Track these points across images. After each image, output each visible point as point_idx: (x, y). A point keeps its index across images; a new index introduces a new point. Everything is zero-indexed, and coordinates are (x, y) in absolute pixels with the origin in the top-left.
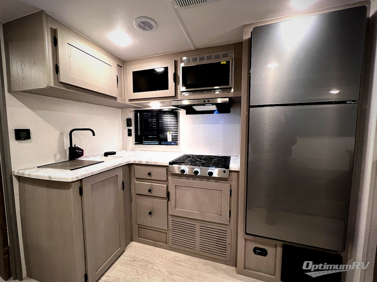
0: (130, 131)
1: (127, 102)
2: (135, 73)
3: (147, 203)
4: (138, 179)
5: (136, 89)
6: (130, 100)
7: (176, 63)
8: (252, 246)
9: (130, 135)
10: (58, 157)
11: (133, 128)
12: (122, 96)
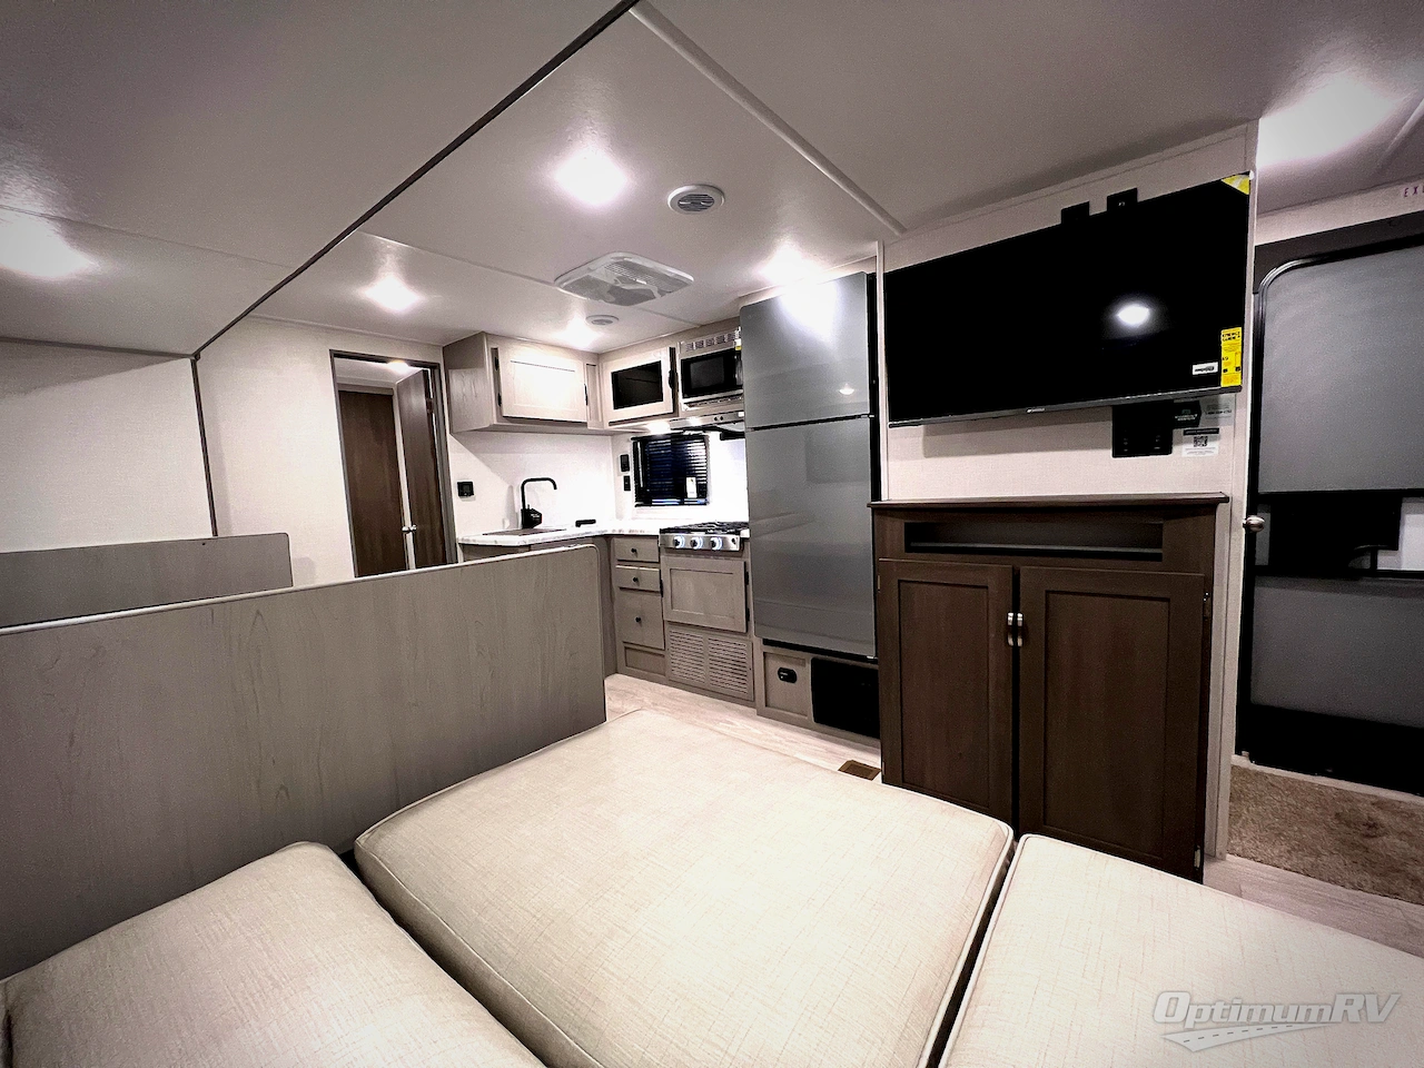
0: (627, 479)
1: (607, 427)
2: (615, 375)
3: (634, 602)
4: (621, 561)
5: (620, 402)
6: (612, 423)
7: (672, 351)
8: (775, 665)
9: (627, 488)
10: (507, 523)
11: (631, 474)
12: (597, 418)
